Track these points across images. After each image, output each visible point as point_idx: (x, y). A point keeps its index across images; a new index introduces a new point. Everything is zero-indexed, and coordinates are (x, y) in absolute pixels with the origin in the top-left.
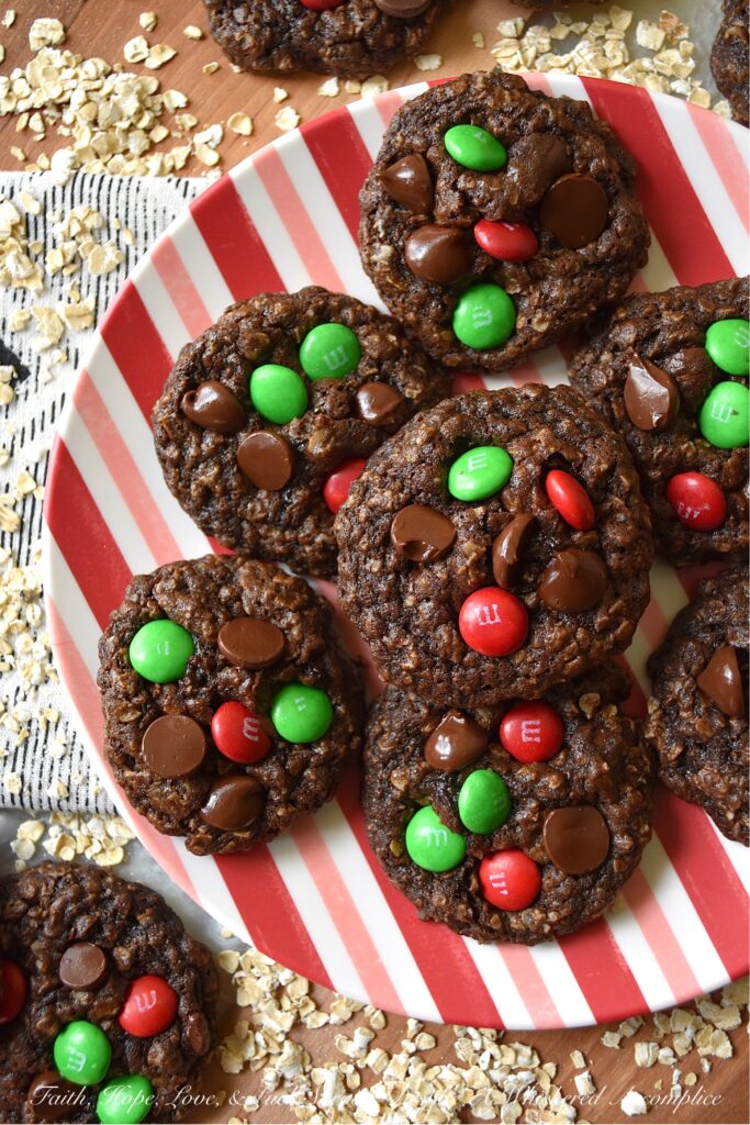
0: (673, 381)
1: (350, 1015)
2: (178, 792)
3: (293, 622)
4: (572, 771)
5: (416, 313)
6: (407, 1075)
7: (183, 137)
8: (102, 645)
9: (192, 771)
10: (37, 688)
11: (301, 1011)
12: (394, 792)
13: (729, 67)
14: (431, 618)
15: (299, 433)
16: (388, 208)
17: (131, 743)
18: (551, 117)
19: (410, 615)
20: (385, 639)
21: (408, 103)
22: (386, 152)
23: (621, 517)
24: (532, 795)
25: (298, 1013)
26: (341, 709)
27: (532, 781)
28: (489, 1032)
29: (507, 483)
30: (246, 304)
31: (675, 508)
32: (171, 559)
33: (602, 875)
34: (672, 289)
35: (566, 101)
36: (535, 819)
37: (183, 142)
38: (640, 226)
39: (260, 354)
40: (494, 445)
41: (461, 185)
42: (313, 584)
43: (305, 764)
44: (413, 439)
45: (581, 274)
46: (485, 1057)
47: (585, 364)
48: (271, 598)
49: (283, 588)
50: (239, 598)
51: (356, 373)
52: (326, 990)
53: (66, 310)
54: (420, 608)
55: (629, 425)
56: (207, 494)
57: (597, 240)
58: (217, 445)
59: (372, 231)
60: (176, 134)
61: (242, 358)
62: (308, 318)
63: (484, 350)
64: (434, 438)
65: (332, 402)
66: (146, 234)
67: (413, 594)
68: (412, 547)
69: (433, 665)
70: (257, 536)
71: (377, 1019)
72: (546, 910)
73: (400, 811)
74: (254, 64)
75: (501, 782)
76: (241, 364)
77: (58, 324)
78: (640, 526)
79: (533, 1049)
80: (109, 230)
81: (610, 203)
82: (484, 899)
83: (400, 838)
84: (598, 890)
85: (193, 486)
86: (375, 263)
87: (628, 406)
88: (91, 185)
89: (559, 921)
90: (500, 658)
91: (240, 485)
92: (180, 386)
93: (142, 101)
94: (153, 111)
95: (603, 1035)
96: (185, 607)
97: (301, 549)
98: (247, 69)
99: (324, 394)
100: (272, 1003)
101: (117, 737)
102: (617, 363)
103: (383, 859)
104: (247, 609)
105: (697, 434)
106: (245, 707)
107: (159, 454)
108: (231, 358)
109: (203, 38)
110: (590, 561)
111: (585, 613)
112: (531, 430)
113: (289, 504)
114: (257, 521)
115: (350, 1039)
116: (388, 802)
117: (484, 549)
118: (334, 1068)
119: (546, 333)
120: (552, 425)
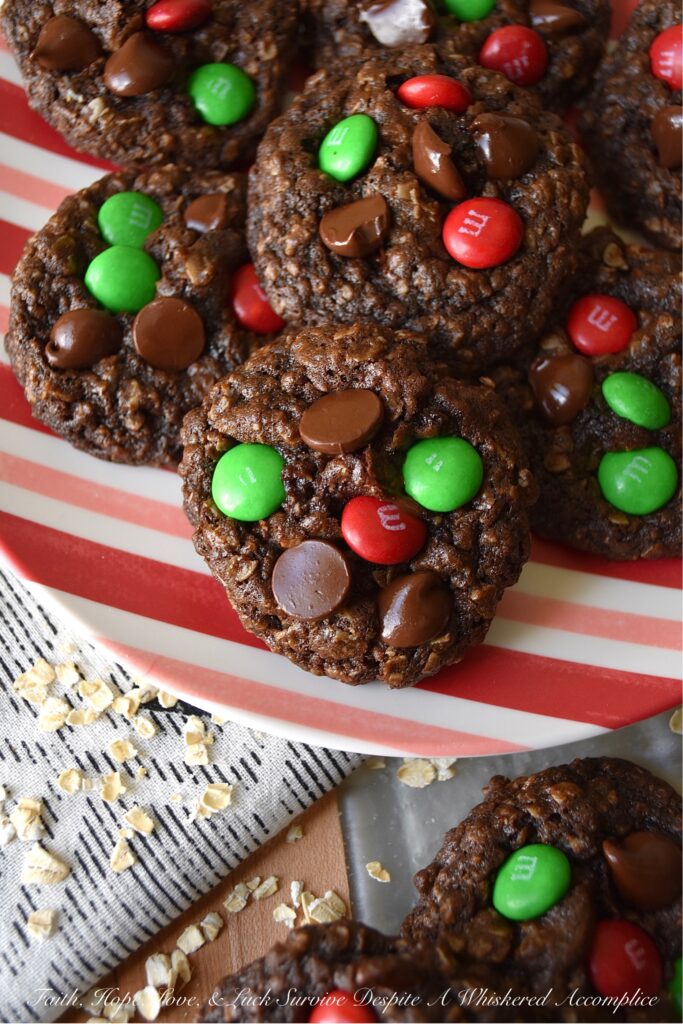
2: (341, 628)
3: (379, 373)
14: (433, 278)
17: (263, 601)
19: (415, 298)
27: (650, 343)
43: (476, 530)
48: (341, 358)
49: (350, 341)
50: (305, 380)
54: (416, 281)
67: (398, 279)
96: (249, 420)
101: (245, 601)
104: (322, 389)
106: (372, 498)
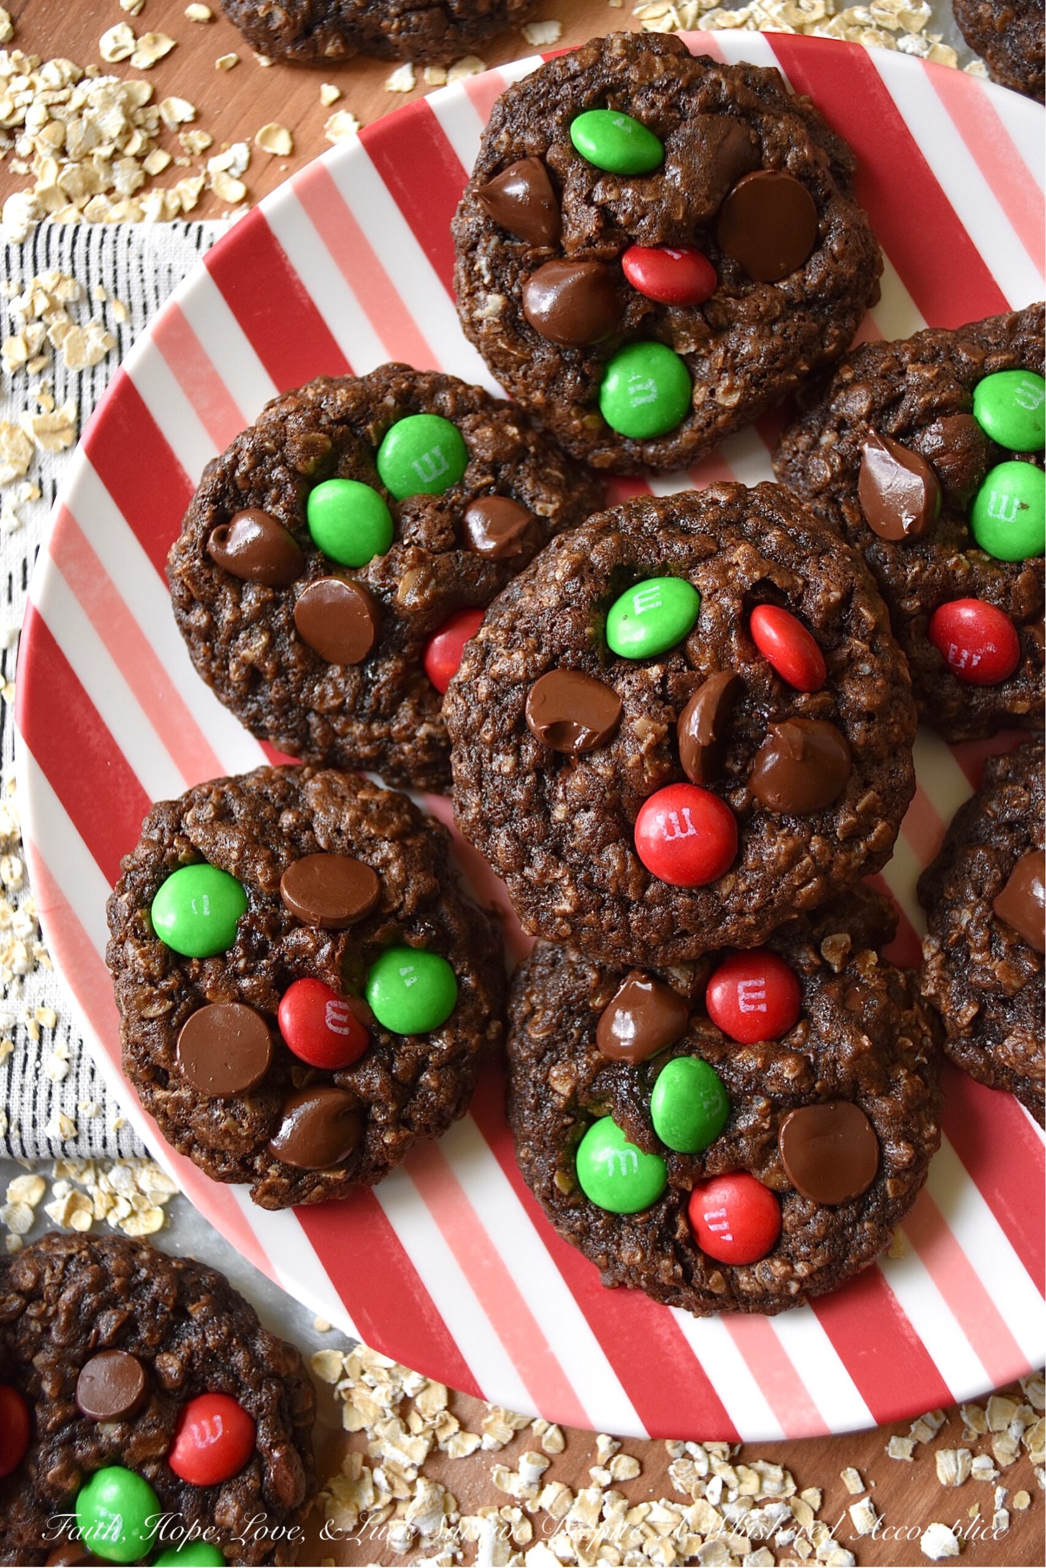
0: (929, 465)
1: (510, 1435)
2: (234, 1116)
3: (391, 855)
4: (816, 1052)
5: (545, 392)
6: (601, 1518)
7: (192, 165)
8: (112, 907)
9: (253, 1084)
10: (22, 979)
11: (437, 1432)
12: (556, 1098)
13: (981, 9)
14: (593, 835)
15: (383, 578)
16: (494, 240)
17: (160, 1049)
18: (725, 89)
19: (562, 833)
20: (527, 871)
21: (515, 86)
22: (486, 160)
23: (865, 668)
24: (759, 1090)
25: (434, 1436)
26: (469, 980)
27: (758, 1070)
28: (718, 1448)
29: (693, 627)
30: (294, 395)
31: (944, 654)
32: (207, 776)
33: (871, 1204)
34: (919, 334)
35: (746, 69)
36: (766, 1126)
37: (192, 171)
38: (865, 243)
39: (319, 466)
40: (671, 575)
41: (598, 196)
42: (419, 801)
43: (421, 1065)
44: (552, 573)
45: (783, 317)
46: (715, 1485)
47: (796, 453)
48: (356, 822)
49: (373, 807)
50: (309, 826)
51: (462, 485)
52: (474, 1400)
53: (34, 423)
54: (576, 821)
55: (869, 535)
56: (254, 676)
57: (803, 267)
58: (264, 603)
59: (472, 275)
60: (181, 161)
61: (293, 472)
62: (386, 409)
63: (648, 440)
64: (581, 569)
65: (428, 528)
66: (145, 306)
67: (564, 801)
68: (558, 731)
69: (600, 906)
70: (331, 735)
71: (551, 1439)
72: (790, 1260)
73: (565, 1127)
74: (289, 51)
75: (712, 1073)
76: (292, 482)
77: (24, 445)
78: (894, 680)
79: (785, 1469)
80: (91, 303)
81: (820, 214)
82: (698, 1251)
83: (569, 1167)
84: (866, 1225)
85: (232, 666)
86: (480, 322)
87: (866, 508)
88: (61, 240)
89: (811, 1275)
90: (699, 888)
91: (301, 660)
92: (204, 520)
93: (128, 116)
94: (147, 130)
95: (887, 1442)
96: (230, 844)
97: (396, 748)
98: (280, 60)
99: (416, 518)
100: (396, 1424)
101: (140, 1041)
102: (844, 446)
103: (546, 1199)
104: (322, 842)
105: (970, 543)
106: (326, 986)
107: (180, 622)
108: (277, 473)
109: (213, 19)
110: (822, 734)
111: (821, 813)
112: (725, 549)
113: (374, 683)
114: (329, 711)
115: (513, 1470)
116: (547, 1114)
117: (665, 727)
118: (492, 1515)
119: (737, 408)
120: (756, 539)
